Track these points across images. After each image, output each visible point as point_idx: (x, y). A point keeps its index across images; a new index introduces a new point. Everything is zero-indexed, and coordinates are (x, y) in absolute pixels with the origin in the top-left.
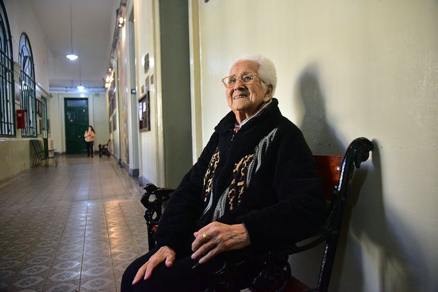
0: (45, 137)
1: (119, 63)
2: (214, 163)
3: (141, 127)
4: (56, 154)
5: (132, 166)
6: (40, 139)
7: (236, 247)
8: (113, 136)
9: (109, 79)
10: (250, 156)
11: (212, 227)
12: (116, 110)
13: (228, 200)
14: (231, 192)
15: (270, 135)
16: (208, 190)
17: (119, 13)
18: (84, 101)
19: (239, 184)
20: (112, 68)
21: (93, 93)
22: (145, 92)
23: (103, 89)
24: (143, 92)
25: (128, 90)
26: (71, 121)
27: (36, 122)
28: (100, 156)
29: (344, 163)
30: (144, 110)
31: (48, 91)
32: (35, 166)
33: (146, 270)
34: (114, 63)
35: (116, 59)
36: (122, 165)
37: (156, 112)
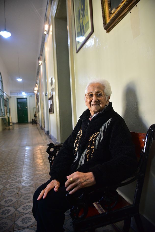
0: (8, 116)
1: (40, 82)
2: (79, 136)
3: (50, 112)
4: (13, 124)
5: (46, 129)
6: (6, 117)
7: (88, 186)
8: (38, 115)
9: (36, 89)
10: (98, 133)
12: (39, 103)
13: (86, 156)
14: (87, 152)
15: (108, 122)
16: (76, 149)
17: (39, 59)
18: (25, 99)
19: (92, 148)
20: (37, 84)
21: (29, 95)
22: (51, 95)
23: (34, 94)
24: (50, 95)
25: (44, 93)
26: (20, 108)
27: (4, 109)
28: (33, 124)
30: (51, 104)
31: (9, 95)
32: (4, 129)
33: (44, 193)
34: (38, 81)
35: (39, 80)
36: (42, 129)
37: (56, 105)
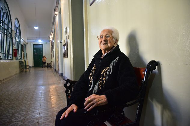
0: (25, 60)
1: (55, 30)
2: (93, 71)
3: (64, 56)
4: (30, 67)
5: (60, 72)
6: (23, 61)
7: (102, 104)
8: (53, 60)
9: (51, 37)
10: (108, 68)
11: (92, 96)
12: (54, 49)
14: (100, 82)
15: (116, 59)
16: (91, 81)
17: (55, 10)
18: (41, 46)
19: (103, 79)
20: (52, 33)
21: (45, 42)
23: (49, 41)
24: (65, 42)
25: (59, 41)
26: (36, 53)
27: (22, 54)
28: (48, 68)
29: (146, 71)
30: (65, 49)
31: (26, 42)
32: (21, 72)
33: (66, 114)
34: (53, 30)
36: (56, 71)
37: (70, 50)
